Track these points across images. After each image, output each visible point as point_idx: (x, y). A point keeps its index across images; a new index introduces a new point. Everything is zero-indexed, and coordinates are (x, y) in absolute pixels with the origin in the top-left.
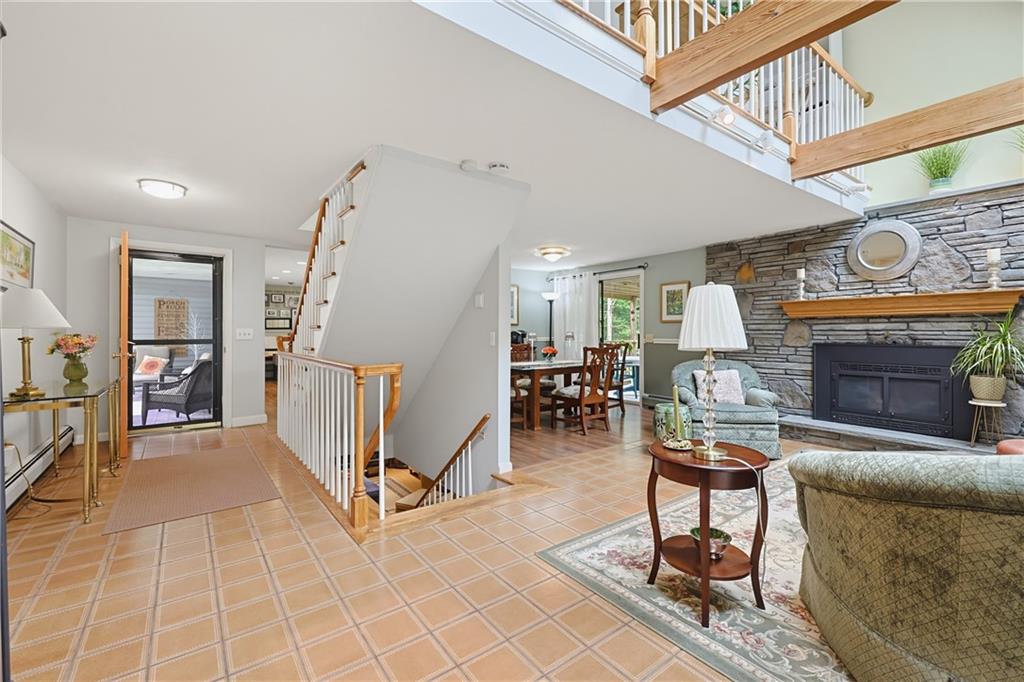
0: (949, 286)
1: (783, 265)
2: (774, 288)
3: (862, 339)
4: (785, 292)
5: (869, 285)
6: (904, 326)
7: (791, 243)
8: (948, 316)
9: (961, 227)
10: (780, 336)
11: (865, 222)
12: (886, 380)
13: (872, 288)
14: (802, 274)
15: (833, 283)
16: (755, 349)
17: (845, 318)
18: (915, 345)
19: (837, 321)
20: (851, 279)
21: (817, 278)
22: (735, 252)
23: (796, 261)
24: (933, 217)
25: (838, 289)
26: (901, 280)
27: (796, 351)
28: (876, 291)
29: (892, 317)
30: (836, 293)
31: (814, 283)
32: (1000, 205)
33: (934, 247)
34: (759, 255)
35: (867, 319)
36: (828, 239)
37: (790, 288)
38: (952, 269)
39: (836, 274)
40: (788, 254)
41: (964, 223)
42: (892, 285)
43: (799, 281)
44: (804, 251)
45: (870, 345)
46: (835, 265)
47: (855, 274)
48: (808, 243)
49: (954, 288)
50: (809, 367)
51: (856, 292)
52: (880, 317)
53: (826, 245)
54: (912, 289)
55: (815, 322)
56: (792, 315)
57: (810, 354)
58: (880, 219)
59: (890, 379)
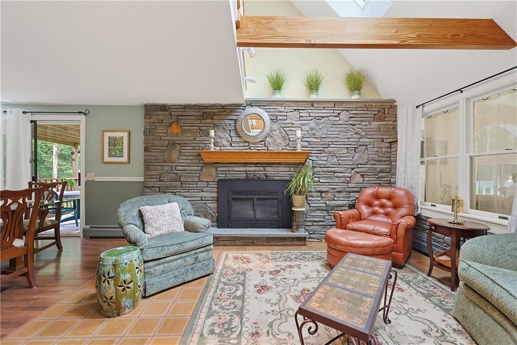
0: (281, 148)
1: (200, 126)
2: (194, 142)
3: (243, 176)
4: (201, 145)
5: (247, 144)
6: (262, 169)
7: (205, 112)
8: (280, 164)
9: (285, 118)
10: (198, 175)
11: (245, 107)
12: (255, 200)
13: (248, 146)
14: (212, 133)
15: (229, 142)
16: (182, 184)
17: (235, 163)
18: (268, 179)
19: (230, 165)
20: (238, 139)
21: (220, 137)
22: (167, 113)
23: (207, 125)
24: (275, 110)
25: (231, 146)
26: (261, 143)
27: (208, 184)
28: (250, 148)
29: (257, 163)
30: (230, 148)
31: (218, 140)
32: (299, 110)
33: (275, 127)
34: (184, 117)
35: (246, 164)
36: (226, 114)
37: (204, 142)
38: (282, 139)
39: (230, 135)
40: (203, 119)
41: (286, 116)
42: (258, 145)
43: (211, 138)
44: (212, 119)
45: (247, 179)
46: (230, 130)
47: (240, 137)
48: (215, 114)
49: (283, 149)
50: (215, 195)
51: (241, 148)
52: (252, 163)
53: (224, 117)
54: (266, 148)
55: (219, 165)
56: (206, 160)
57: (216, 186)
58: (252, 106)
59: (257, 199)
